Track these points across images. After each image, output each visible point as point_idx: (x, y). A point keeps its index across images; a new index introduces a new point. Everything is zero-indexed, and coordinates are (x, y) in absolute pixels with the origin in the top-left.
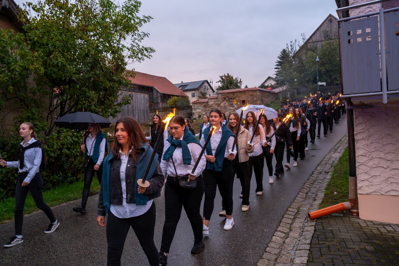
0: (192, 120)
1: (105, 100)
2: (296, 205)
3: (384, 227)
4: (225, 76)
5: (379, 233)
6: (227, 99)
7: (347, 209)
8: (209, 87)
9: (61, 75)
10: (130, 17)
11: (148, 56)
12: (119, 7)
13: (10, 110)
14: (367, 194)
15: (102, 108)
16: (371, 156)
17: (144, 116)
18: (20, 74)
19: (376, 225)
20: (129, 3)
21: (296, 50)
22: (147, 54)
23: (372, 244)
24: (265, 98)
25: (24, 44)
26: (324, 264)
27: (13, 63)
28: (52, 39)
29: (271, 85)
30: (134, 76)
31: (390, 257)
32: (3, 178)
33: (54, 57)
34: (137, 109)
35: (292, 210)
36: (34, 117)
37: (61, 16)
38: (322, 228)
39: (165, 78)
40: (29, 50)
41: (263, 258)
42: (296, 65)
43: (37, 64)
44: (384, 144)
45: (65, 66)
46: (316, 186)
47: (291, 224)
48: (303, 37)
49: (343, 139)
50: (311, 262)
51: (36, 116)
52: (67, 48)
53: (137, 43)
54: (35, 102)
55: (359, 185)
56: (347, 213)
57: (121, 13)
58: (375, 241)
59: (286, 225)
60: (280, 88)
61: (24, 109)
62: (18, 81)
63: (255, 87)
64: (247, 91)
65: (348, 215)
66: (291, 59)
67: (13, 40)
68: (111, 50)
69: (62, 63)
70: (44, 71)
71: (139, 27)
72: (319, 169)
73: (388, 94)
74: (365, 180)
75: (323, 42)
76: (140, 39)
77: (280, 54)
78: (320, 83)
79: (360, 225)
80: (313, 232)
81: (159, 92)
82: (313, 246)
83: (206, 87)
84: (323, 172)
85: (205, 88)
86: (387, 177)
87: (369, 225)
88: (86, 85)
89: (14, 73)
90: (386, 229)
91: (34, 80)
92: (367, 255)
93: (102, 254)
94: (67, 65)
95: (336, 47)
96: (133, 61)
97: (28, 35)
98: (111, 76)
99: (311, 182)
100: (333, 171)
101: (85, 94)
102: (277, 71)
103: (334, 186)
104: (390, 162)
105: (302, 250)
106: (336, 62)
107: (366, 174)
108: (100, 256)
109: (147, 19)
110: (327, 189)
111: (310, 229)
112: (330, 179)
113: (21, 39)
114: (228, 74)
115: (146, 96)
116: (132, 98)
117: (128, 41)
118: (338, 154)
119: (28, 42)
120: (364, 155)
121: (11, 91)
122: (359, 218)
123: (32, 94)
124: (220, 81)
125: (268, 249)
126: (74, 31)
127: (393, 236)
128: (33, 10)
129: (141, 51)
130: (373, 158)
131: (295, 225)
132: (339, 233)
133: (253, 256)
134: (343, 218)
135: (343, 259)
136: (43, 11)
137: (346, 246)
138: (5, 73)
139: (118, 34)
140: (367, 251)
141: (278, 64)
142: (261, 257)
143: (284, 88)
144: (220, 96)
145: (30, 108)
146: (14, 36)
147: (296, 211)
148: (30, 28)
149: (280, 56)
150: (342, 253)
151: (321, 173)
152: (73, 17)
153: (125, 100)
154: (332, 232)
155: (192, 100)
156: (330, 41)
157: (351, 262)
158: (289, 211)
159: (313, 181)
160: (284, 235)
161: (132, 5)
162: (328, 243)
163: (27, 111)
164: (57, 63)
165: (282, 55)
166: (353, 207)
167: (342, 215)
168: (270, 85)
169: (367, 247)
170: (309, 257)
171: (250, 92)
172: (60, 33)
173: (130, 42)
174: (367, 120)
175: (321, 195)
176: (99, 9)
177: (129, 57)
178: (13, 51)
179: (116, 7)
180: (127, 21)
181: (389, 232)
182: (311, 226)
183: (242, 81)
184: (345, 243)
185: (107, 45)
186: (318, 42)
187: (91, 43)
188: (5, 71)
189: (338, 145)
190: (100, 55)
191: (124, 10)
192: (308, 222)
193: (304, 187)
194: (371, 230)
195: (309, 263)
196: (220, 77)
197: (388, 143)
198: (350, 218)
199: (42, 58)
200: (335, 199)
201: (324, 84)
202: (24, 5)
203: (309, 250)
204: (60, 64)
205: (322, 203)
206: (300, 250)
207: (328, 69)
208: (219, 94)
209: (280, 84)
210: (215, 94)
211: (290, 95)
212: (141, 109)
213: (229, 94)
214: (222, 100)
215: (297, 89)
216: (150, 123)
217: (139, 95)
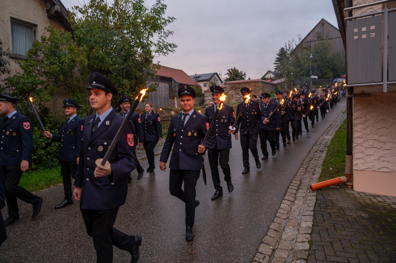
0: (205, 106)
1: (135, 87)
2: (298, 178)
3: (375, 198)
4: (232, 70)
5: (371, 203)
6: (234, 88)
7: (343, 183)
8: (218, 79)
9: (101, 66)
10: (157, 18)
11: (172, 50)
12: (148, 9)
13: (60, 95)
14: (362, 170)
15: (133, 94)
16: (367, 138)
17: (165, 102)
18: (69, 65)
19: (368, 196)
20: (157, 6)
21: (293, 48)
22: (170, 49)
23: (367, 212)
24: (266, 88)
25: (71, 41)
26: (327, 228)
27: (63, 56)
28: (94, 36)
29: (271, 78)
30: (159, 68)
31: (383, 223)
32: (56, 150)
33: (95, 51)
34: (159, 96)
35: (296, 182)
36: (79, 101)
37: (101, 17)
38: (322, 198)
39: (181, 71)
40: (76, 45)
41: (275, 222)
42: (293, 61)
43: (82, 56)
44: (379, 128)
45: (104, 58)
46: (314, 162)
47: (296, 194)
48: (299, 37)
49: (333, 124)
50: (316, 226)
51: (80, 100)
52: (106, 42)
53: (163, 40)
54: (79, 88)
55: (355, 162)
56: (342, 185)
57: (149, 15)
58: (369, 210)
59: (291, 195)
60: (279, 80)
61: (71, 94)
62: (67, 71)
63: (258, 79)
64: (251, 82)
65: (344, 187)
66: (288, 56)
67: (63, 38)
68: (141, 45)
69: (102, 56)
70: (87, 62)
71: (164, 26)
72: (315, 148)
73: (387, 84)
74: (360, 158)
75: (316, 42)
76: (165, 36)
77: (279, 51)
78: (313, 77)
79: (355, 196)
80: (315, 201)
81: (177, 82)
82: (316, 212)
83: (216, 78)
84: (319, 151)
85: (215, 80)
86: (379, 156)
87: (362, 196)
88: (121, 75)
89: (64, 65)
90: (377, 199)
91: (78, 71)
92: (363, 221)
93: (138, 214)
94: (106, 57)
95: (327, 47)
96: (159, 55)
97: (75, 33)
98: (140, 68)
99: (309, 159)
100: (327, 150)
101: (120, 82)
102: (276, 66)
103: (329, 163)
104: (383, 143)
105: (307, 216)
106: (326, 59)
107: (362, 153)
108: (137, 216)
109: (171, 20)
110: (323, 165)
111: (312, 198)
112: (325, 157)
113: (69, 36)
114: (234, 68)
115: (167, 85)
116: (158, 86)
117: (155, 38)
118: (330, 136)
119: (75, 39)
120: (361, 137)
121: (62, 79)
122: (353, 190)
123: (77, 82)
124: (228, 73)
125: (278, 215)
126: (112, 29)
127: (383, 206)
128: (79, 12)
129: (166, 47)
130: (368, 140)
131: (298, 195)
132: (338, 202)
133: (266, 220)
134: (340, 190)
135: (343, 224)
136: (88, 13)
137: (345, 213)
138: (57, 65)
139: (147, 32)
140: (362, 218)
141: (277, 60)
142: (273, 221)
143: (283, 80)
144: (228, 86)
145: (75, 93)
146: (63, 34)
147: (299, 183)
148: (77, 27)
149: (278, 53)
150: (341, 219)
151: (316, 152)
152: (111, 18)
153: (152, 87)
154: (332, 201)
155: (204, 89)
156: (322, 41)
157: (350, 227)
158: (293, 183)
159: (310, 158)
160: (291, 203)
161: (159, 7)
162: (329, 211)
163: (73, 96)
164: (98, 56)
165: (281, 53)
166: (348, 181)
167: (338, 187)
168: (269, 77)
169: (362, 214)
170: (314, 222)
171: (254, 83)
172: (100, 31)
173: (157, 39)
174: (365, 107)
175: (319, 170)
176: (131, 12)
177: (156, 52)
178: (63, 46)
179: (146, 9)
180: (155, 21)
181: (380, 202)
182: (313, 196)
183: (246, 73)
184: (343, 211)
185: (138, 41)
186: (312, 41)
187: (126, 39)
188: (56, 63)
189: (329, 129)
190: (132, 50)
191: (153, 12)
192: (310, 192)
193: (303, 163)
194: (364, 200)
195: (314, 227)
196: (228, 70)
197: (382, 127)
198: (346, 190)
199: (86, 51)
200: (331, 174)
201: (316, 77)
202: (72, 8)
203: (313, 216)
204: (100, 57)
205: (321, 176)
206: (305, 216)
207: (320, 65)
208: (227, 85)
209: (278, 77)
210: (224, 84)
211: (287, 86)
212: (163, 96)
213: (235, 84)
214: (229, 90)
215: (293, 81)
216: (170, 108)
217: (161, 84)
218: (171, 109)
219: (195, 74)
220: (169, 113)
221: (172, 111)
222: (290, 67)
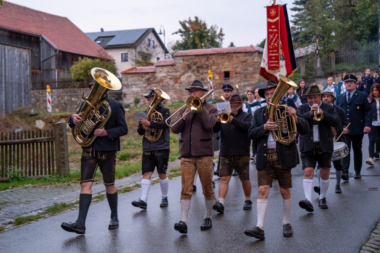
4: (190, 22)
6: (194, 67)
8: (157, 43)
34: (3, 81)
39: (65, 20)
60: (302, 49)
63: (252, 46)
64: (235, 53)
81: (53, 48)
83: (151, 42)
85: (149, 45)
99: (374, 246)
102: (296, 16)
114: (196, 18)
115: (26, 54)
124: (180, 31)
143: (310, 49)
144: (179, 61)
155: (122, 67)
171: (241, 55)
183: (223, 32)
196: (181, 23)
208: (177, 58)
209: (301, 41)
210: (171, 58)
211: (322, 64)
212: (14, 81)
213: (197, 57)
214: (183, 71)
215: (337, 52)
216: (32, 111)
217: (9, 51)
218: (37, 114)
219: (100, 31)
220: (30, 124)
221: (38, 119)
222: (329, 18)
